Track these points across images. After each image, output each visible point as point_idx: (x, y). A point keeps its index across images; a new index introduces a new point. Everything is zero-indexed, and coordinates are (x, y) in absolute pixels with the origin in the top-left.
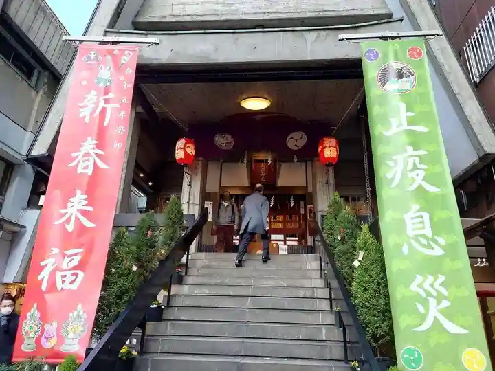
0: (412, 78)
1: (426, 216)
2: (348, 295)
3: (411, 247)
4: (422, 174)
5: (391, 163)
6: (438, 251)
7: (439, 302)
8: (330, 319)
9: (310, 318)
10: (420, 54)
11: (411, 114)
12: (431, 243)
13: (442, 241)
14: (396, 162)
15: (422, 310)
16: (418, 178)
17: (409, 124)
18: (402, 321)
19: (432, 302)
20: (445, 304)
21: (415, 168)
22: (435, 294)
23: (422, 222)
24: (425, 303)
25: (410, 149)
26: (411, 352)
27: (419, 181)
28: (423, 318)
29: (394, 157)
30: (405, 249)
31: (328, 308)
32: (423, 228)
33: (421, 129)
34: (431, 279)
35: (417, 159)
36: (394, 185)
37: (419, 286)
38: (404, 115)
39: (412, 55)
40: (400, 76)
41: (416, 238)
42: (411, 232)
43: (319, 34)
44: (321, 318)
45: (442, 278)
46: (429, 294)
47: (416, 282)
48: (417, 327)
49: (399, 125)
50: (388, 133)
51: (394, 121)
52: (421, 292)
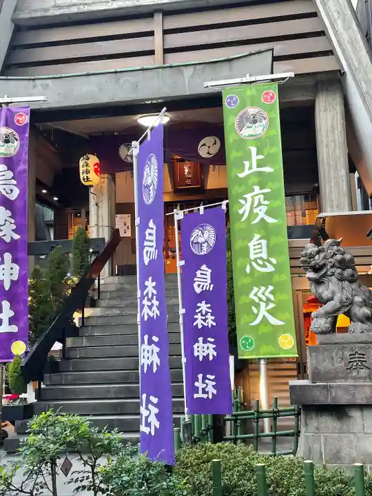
0: (264, 122)
1: (264, 242)
3: (251, 265)
4: (265, 209)
5: (242, 201)
6: (270, 269)
7: (267, 305)
10: (272, 98)
11: (261, 157)
12: (266, 263)
13: (274, 261)
14: (246, 199)
15: (255, 310)
16: (261, 213)
17: (258, 166)
19: (263, 305)
20: (271, 306)
21: (260, 204)
22: (264, 299)
23: (261, 248)
24: (258, 306)
25: (257, 188)
26: (247, 339)
27: (262, 215)
28: (257, 315)
29: (245, 196)
30: (248, 270)
32: (261, 252)
33: (267, 169)
34: (263, 288)
35: (262, 197)
36: (244, 219)
37: (255, 295)
38: (255, 158)
39: (266, 99)
40: (255, 122)
41: (255, 260)
42: (252, 257)
43: (195, 71)
45: (271, 288)
46: (260, 300)
47: (253, 292)
48: (252, 322)
49: (250, 168)
50: (241, 175)
51: (247, 164)
52: (257, 300)
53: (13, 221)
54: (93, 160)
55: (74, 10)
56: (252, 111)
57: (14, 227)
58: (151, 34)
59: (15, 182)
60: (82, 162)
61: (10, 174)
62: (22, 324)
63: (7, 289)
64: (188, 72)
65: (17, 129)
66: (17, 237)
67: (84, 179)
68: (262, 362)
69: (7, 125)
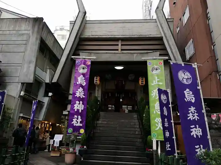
0: (159, 70)
2: (142, 123)
3: (156, 111)
5: (153, 92)
7: (161, 124)
8: (138, 130)
9: (133, 129)
10: (162, 64)
11: (159, 80)
14: (154, 92)
15: (157, 125)
17: (158, 82)
18: (153, 128)
26: (154, 134)
28: (157, 127)
29: (154, 90)
30: (155, 112)
31: (139, 127)
32: (159, 107)
33: (161, 83)
36: (153, 97)
37: (157, 120)
38: (157, 80)
39: (160, 64)
40: (157, 70)
41: (157, 110)
42: (156, 109)
43: (137, 55)
44: (136, 129)
47: (156, 119)
48: (156, 128)
49: (155, 82)
50: (152, 84)
51: (154, 81)
52: (157, 122)
53: (83, 92)
54: (98, 78)
55: (97, 37)
56: (156, 67)
57: (83, 94)
58: (118, 45)
59: (84, 80)
60: (95, 78)
61: (84, 78)
62: (83, 124)
63: (80, 112)
64: (135, 55)
65: (86, 65)
66: (84, 97)
67: (95, 83)
68: (159, 142)
69: (84, 64)
